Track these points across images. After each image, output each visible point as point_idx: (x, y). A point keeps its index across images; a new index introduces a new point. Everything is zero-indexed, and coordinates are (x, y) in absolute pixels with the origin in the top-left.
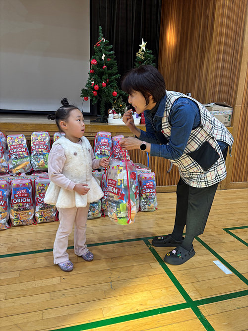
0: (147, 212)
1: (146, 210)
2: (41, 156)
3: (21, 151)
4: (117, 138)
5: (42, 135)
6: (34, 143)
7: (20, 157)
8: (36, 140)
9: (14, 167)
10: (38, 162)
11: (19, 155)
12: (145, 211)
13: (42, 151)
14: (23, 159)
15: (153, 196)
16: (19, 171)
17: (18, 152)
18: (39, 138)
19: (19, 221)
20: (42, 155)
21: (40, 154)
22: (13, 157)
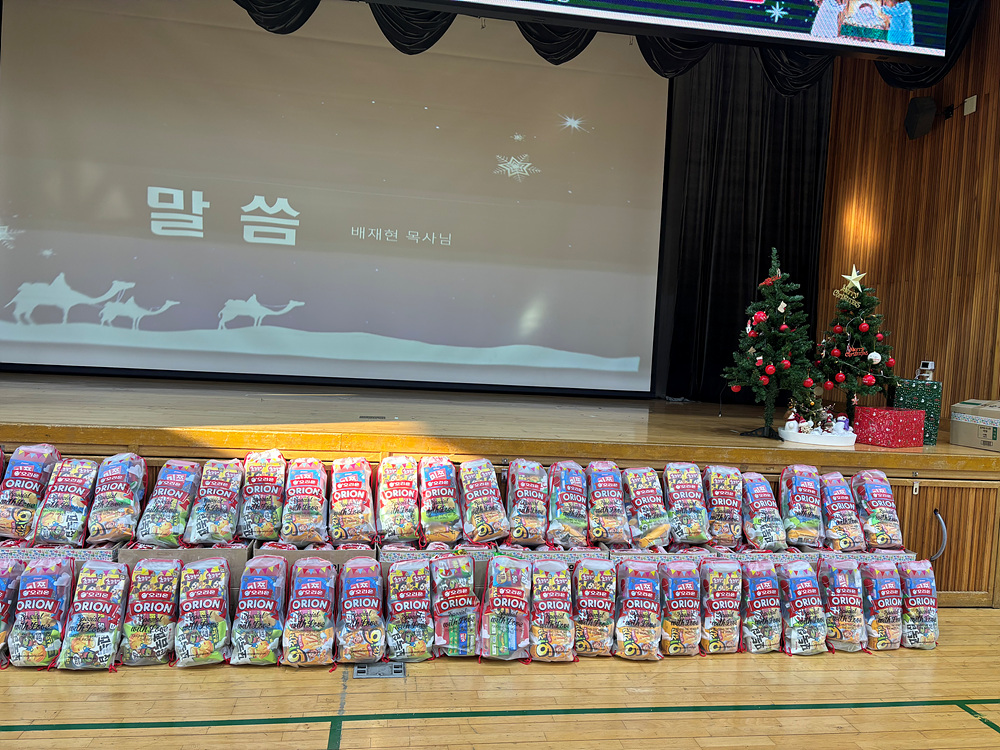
0: (919, 649)
1: (917, 645)
2: (692, 514)
3: (656, 503)
4: (830, 478)
5: (688, 470)
6: (674, 486)
7: (653, 514)
8: (678, 479)
9: (644, 535)
10: (688, 525)
11: (652, 509)
12: (914, 648)
13: (694, 504)
14: (661, 519)
15: (932, 615)
16: (654, 543)
17: (651, 503)
18: (684, 477)
19: (681, 646)
20: (694, 511)
21: (691, 510)
22: (641, 514)
